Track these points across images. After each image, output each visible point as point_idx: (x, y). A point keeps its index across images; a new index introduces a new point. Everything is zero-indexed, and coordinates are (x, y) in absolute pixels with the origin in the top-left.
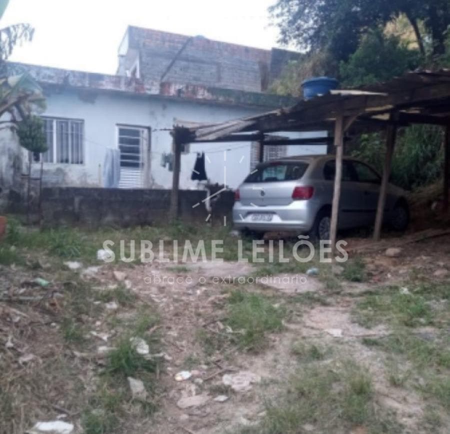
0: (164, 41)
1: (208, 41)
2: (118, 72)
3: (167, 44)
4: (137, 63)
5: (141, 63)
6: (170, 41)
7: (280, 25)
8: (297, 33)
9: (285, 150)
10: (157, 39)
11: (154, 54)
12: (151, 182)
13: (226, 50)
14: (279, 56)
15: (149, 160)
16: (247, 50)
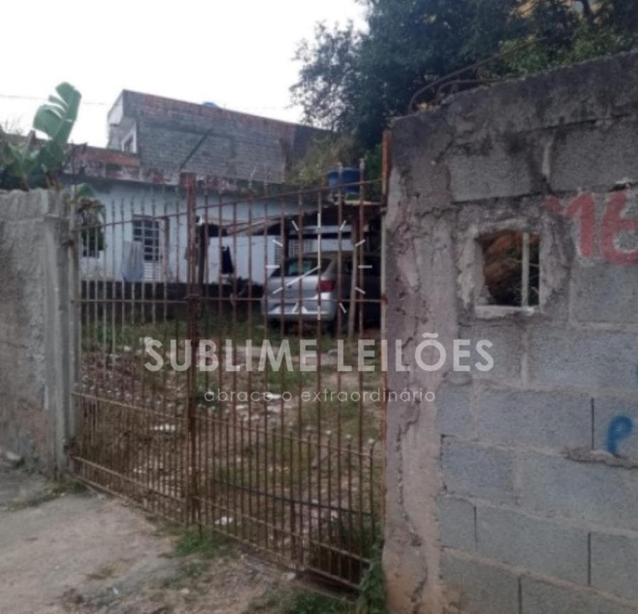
0: (166, 110)
1: (220, 111)
2: (110, 143)
3: (170, 112)
4: (133, 133)
5: (138, 134)
6: (173, 109)
7: (303, 103)
8: (322, 112)
9: (311, 244)
10: (158, 107)
11: (155, 125)
12: (169, 275)
13: (241, 121)
14: (302, 133)
15: (167, 252)
16: (266, 122)
